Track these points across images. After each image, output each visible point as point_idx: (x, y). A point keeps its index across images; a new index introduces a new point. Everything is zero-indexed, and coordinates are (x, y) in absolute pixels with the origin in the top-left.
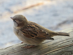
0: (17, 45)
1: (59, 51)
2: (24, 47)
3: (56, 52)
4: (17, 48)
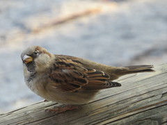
0: (36, 106)
1: (132, 118)
2: (50, 111)
3: (124, 121)
4: (35, 111)
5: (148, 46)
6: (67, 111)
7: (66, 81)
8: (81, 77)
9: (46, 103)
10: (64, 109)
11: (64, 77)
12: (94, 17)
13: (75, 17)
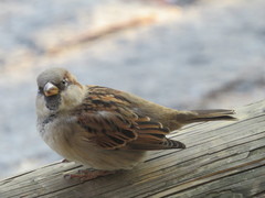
1: (202, 189)
3: (189, 193)
4: (49, 177)
5: (231, 76)
6: (99, 177)
7: (104, 131)
8: (128, 127)
9: (66, 165)
10: (94, 175)
11: (101, 124)
12: (144, 29)
13: (114, 30)
